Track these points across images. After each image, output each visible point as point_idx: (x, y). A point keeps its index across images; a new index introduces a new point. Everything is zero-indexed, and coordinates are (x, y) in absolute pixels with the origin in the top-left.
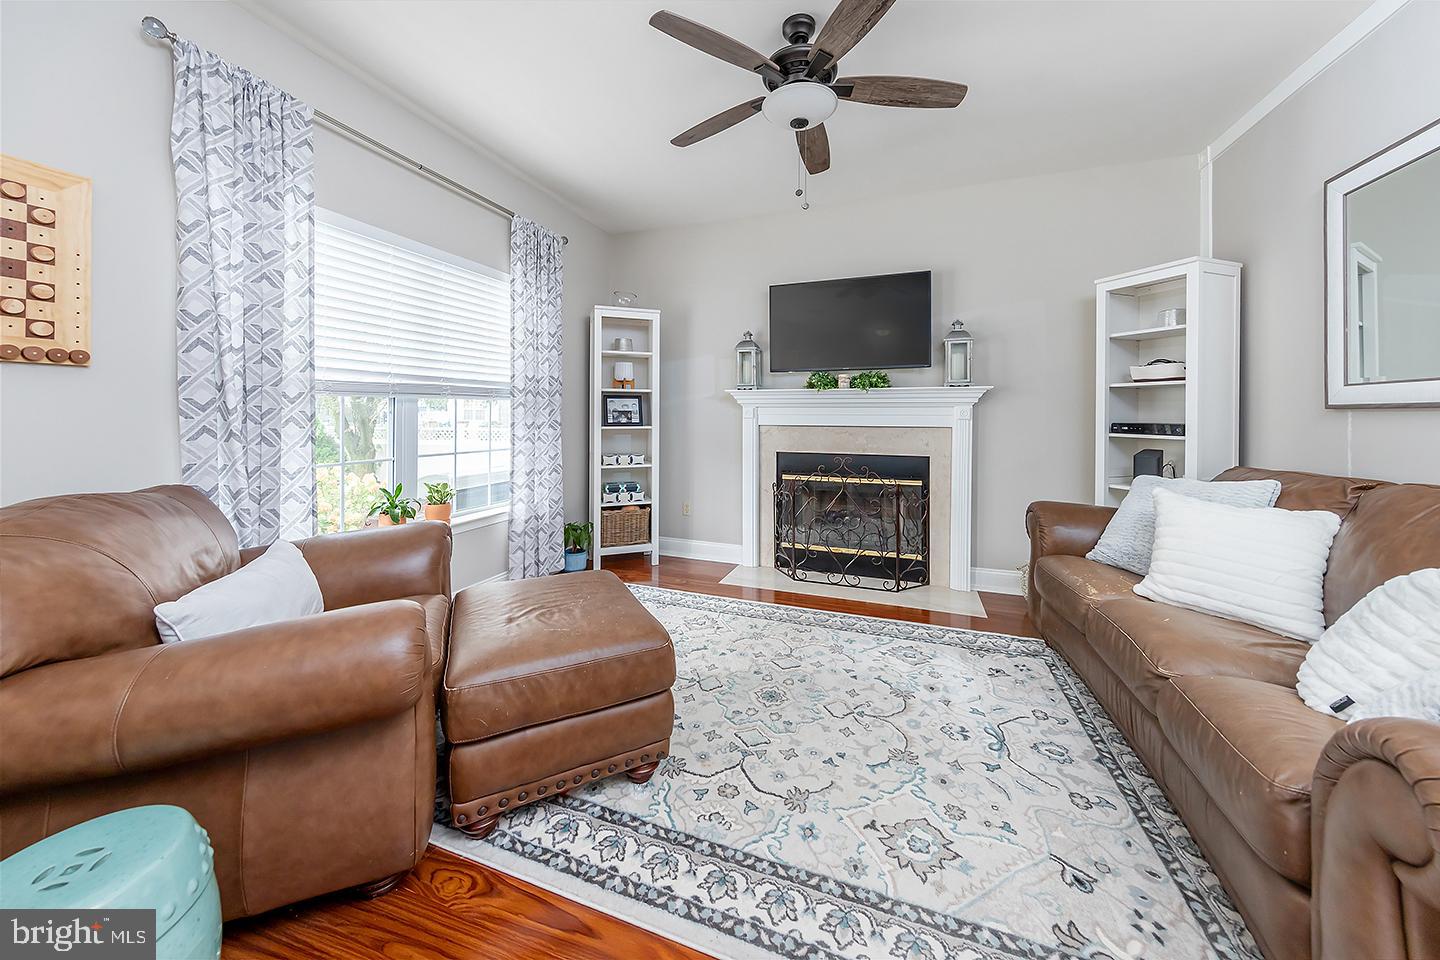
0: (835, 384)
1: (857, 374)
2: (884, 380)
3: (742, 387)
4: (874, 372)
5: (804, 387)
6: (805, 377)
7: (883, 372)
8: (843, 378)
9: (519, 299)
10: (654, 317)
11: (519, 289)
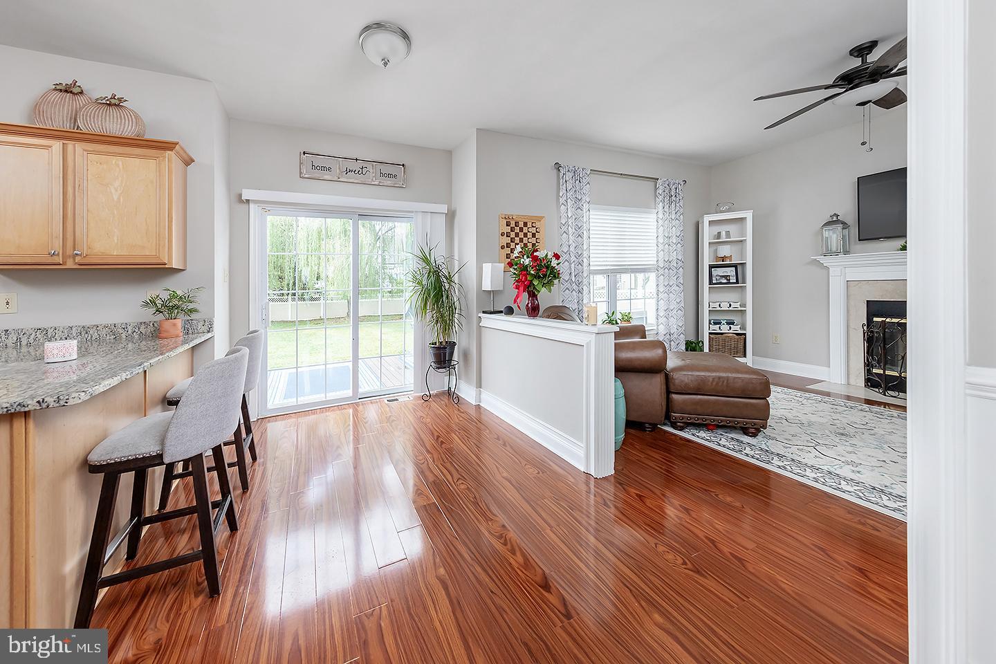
5: (897, 250)
6: (898, 242)
9: (660, 222)
10: (748, 215)
11: (661, 215)
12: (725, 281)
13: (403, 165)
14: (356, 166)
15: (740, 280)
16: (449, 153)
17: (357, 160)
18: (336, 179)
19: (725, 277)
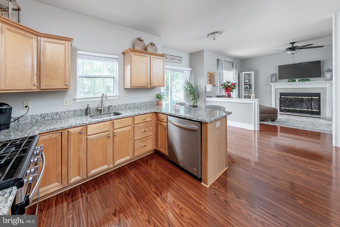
0: (295, 81)
1: (300, 79)
2: (308, 80)
3: (272, 82)
4: (305, 79)
5: (287, 82)
6: (287, 80)
7: (307, 79)
8: (297, 80)
9: (234, 74)
10: (253, 72)
11: (234, 72)
12: (247, 88)
13: (182, 57)
14: (172, 57)
15: (250, 88)
16: (190, 54)
17: (173, 56)
18: (169, 61)
19: (247, 87)
